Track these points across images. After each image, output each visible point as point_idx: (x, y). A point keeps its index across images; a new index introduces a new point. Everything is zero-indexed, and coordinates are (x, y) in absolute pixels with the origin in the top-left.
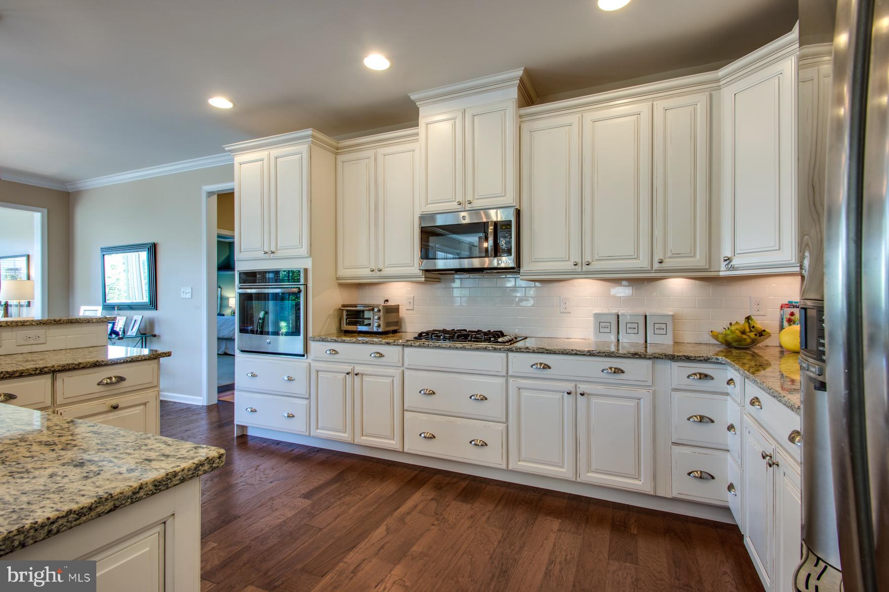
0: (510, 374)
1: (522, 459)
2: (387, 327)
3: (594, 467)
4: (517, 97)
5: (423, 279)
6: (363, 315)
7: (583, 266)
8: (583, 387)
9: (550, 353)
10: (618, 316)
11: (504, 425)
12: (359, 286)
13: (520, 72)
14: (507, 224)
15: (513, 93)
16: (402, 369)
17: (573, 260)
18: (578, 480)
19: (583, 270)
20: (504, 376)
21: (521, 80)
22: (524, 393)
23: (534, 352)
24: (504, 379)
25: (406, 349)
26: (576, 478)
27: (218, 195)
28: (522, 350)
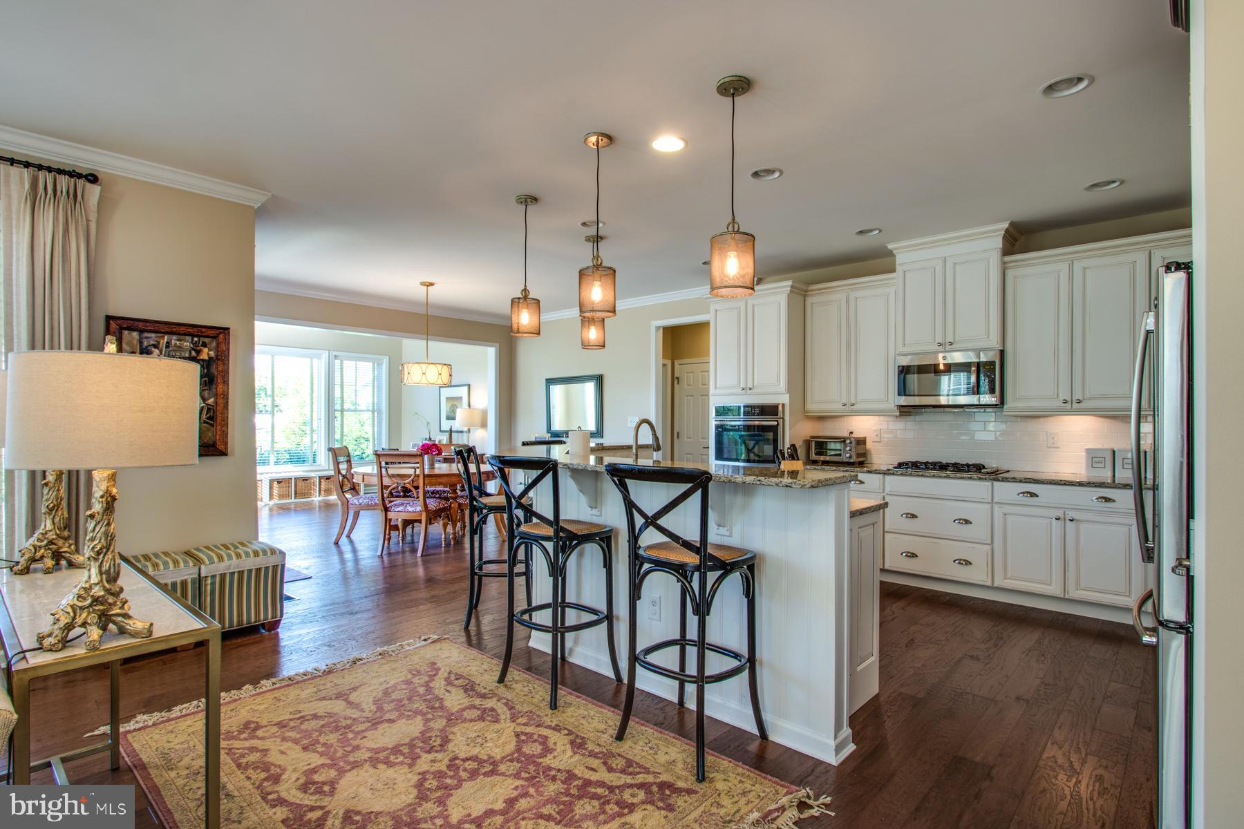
0: (995, 500)
1: (1009, 576)
2: (858, 457)
3: (1082, 585)
4: (1001, 246)
5: (898, 414)
6: (826, 446)
7: (1074, 403)
8: (1071, 514)
9: (1038, 483)
10: (1114, 451)
11: (989, 547)
12: (821, 418)
13: (1006, 225)
14: (992, 363)
15: (998, 243)
16: (883, 494)
17: (1062, 398)
18: (1067, 597)
19: (1073, 406)
20: (990, 503)
21: (1007, 231)
22: (1010, 518)
23: (1021, 481)
24: (989, 506)
25: (886, 477)
26: (1065, 595)
27: (663, 328)
28: (1009, 480)
